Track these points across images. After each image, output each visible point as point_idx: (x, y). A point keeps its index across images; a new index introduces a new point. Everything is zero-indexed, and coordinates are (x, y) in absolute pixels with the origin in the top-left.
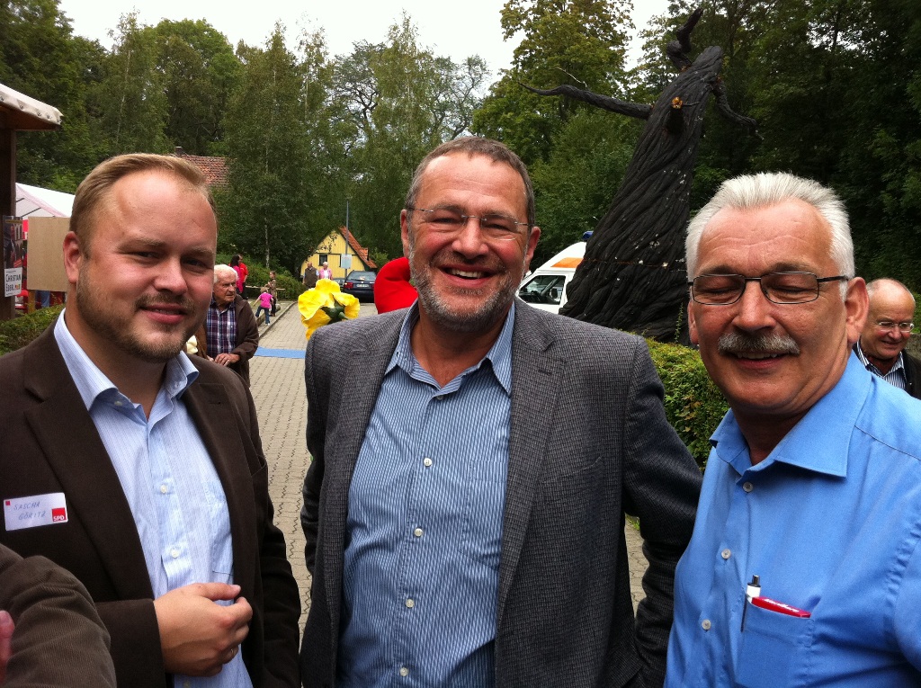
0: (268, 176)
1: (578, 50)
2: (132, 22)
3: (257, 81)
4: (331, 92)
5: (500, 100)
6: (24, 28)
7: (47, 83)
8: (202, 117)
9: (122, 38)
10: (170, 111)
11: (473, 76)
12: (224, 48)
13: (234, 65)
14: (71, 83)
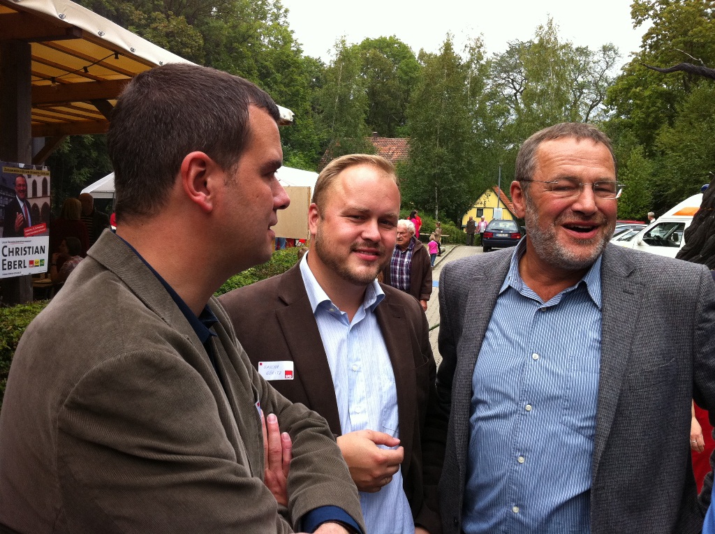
0: (439, 150)
1: (700, 32)
2: (343, 42)
3: (432, 79)
4: (490, 81)
5: (631, 77)
6: (271, 53)
7: (286, 92)
8: (392, 109)
9: (337, 55)
10: (370, 106)
11: (607, 59)
12: (408, 55)
13: (416, 68)
14: (302, 90)
